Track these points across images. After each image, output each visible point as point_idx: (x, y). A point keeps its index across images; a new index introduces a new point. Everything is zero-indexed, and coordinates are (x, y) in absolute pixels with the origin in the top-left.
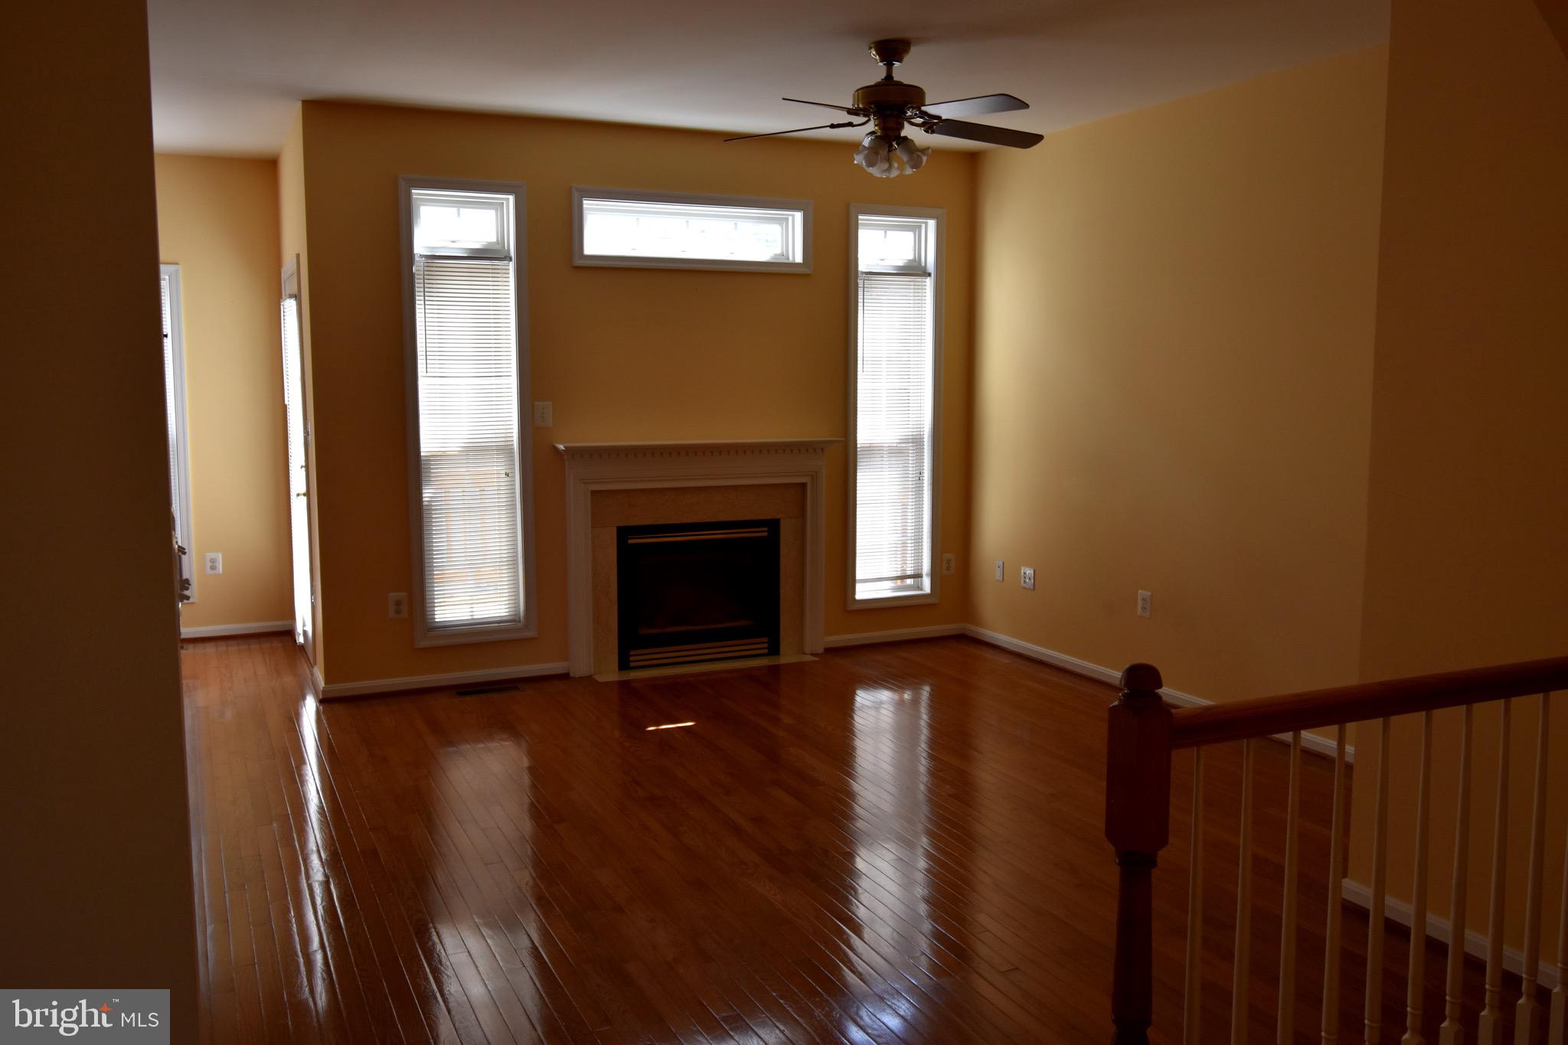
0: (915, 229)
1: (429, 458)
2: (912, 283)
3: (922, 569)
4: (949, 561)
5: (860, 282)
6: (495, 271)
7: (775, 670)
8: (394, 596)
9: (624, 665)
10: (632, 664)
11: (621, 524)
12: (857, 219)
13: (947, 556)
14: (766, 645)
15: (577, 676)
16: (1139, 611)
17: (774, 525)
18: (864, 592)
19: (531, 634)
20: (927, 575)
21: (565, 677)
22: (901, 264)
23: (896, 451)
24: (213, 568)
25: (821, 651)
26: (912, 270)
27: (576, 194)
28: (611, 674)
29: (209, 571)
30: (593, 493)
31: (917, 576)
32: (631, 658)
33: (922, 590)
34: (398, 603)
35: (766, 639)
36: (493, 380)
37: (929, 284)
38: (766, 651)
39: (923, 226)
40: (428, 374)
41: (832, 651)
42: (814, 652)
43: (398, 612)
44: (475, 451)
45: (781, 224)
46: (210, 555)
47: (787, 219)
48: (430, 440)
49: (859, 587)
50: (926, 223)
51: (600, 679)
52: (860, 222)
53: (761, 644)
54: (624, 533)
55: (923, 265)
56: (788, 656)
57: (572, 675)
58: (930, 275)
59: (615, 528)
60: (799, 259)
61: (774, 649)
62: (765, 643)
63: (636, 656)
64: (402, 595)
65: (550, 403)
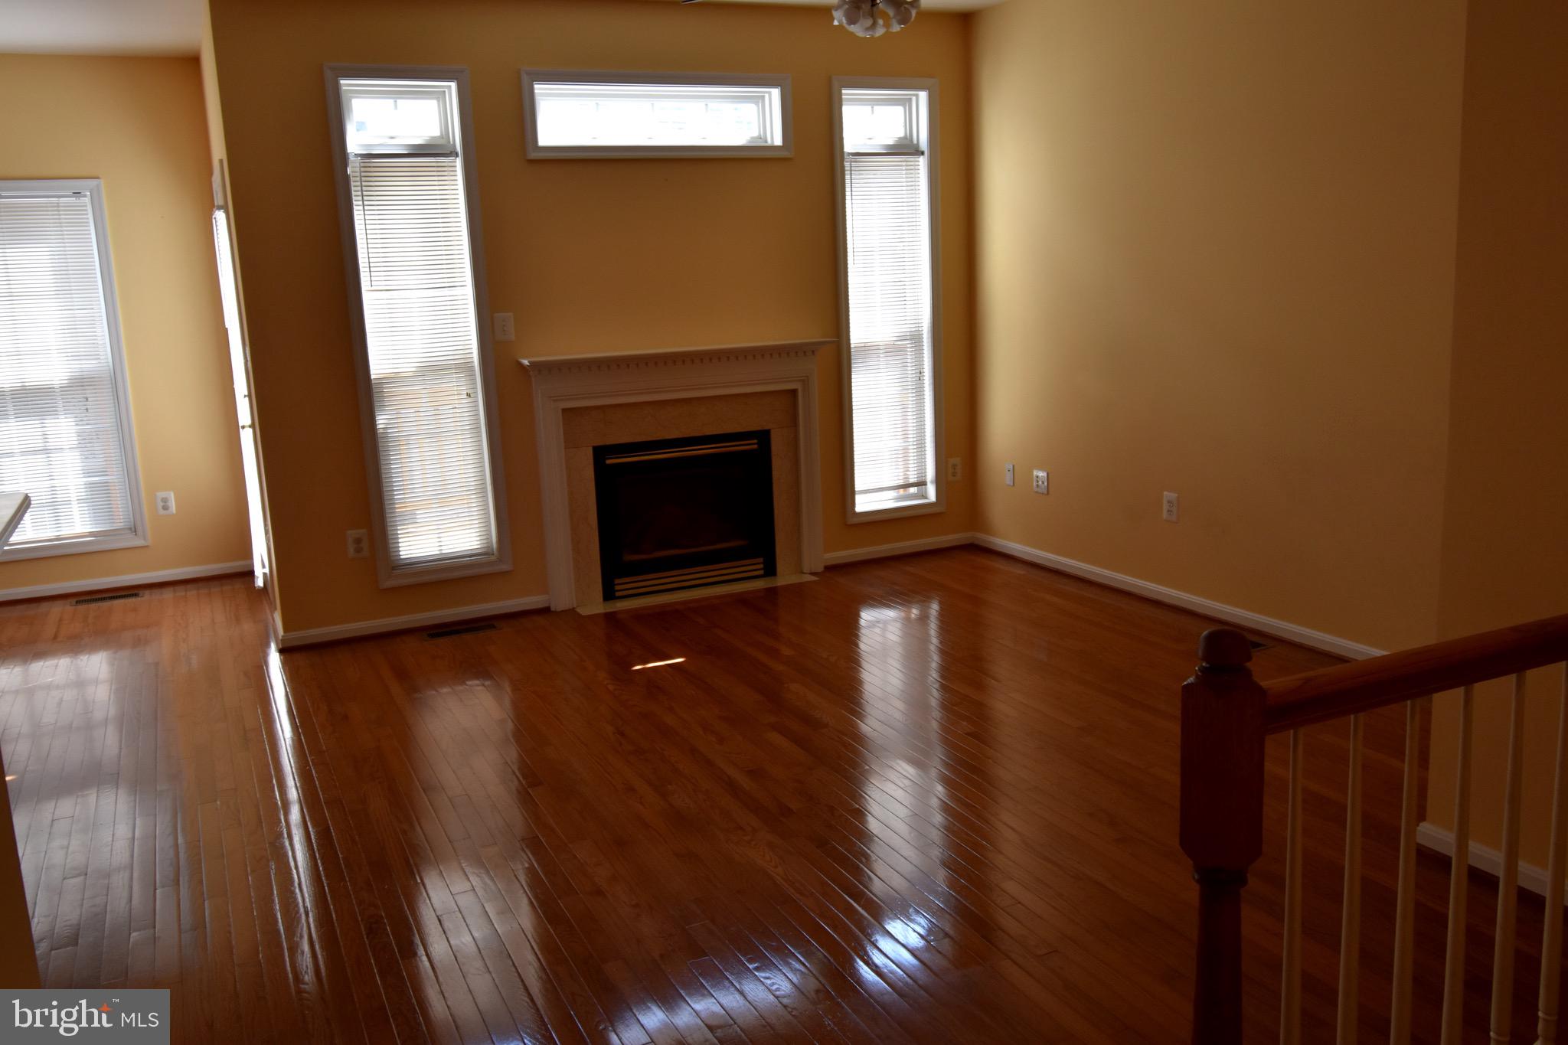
0: (905, 103)
1: (382, 381)
2: (904, 164)
3: (925, 476)
4: (954, 466)
5: (847, 165)
6: (440, 169)
7: (772, 592)
8: (352, 534)
9: (609, 595)
10: (618, 594)
11: (599, 443)
12: (840, 94)
13: (952, 461)
14: (762, 566)
15: (558, 610)
16: (1165, 514)
17: (763, 437)
18: (864, 504)
19: (505, 567)
20: (932, 482)
21: (545, 611)
22: (891, 142)
23: (894, 350)
24: (165, 508)
25: (820, 569)
26: (904, 149)
27: (525, 79)
28: (596, 606)
29: (162, 512)
30: (564, 410)
31: (921, 484)
32: (617, 588)
33: (926, 498)
34: (358, 541)
35: (761, 560)
36: (446, 292)
37: (922, 163)
38: (761, 572)
39: (914, 98)
40: (374, 288)
41: (832, 569)
42: (813, 571)
43: (358, 550)
44: (431, 371)
45: (757, 104)
46: (161, 495)
47: (764, 97)
48: (381, 360)
49: (858, 498)
50: (917, 96)
51: (584, 611)
52: (843, 97)
53: (756, 565)
54: (601, 453)
55: (915, 142)
56: (785, 578)
57: (553, 609)
58: (923, 153)
59: (590, 451)
60: (778, 141)
61: (770, 570)
62: (761, 563)
63: (621, 585)
64: (362, 532)
65: (511, 314)
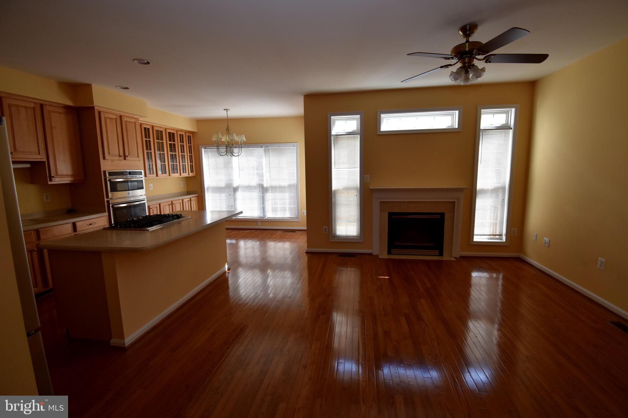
0: (507, 113)
1: (335, 191)
2: (504, 132)
3: (502, 233)
4: (514, 231)
5: (481, 133)
6: (355, 138)
7: (441, 262)
8: (324, 227)
9: (389, 253)
10: (392, 253)
11: (389, 212)
12: (481, 111)
13: (514, 229)
14: (438, 252)
15: (374, 254)
16: (598, 266)
17: (443, 215)
18: (476, 239)
19: (361, 241)
20: (504, 235)
21: (371, 254)
22: (499, 125)
23: (495, 191)
24: (304, 214)
25: (458, 257)
26: (504, 128)
27: (378, 113)
28: (384, 255)
29: (303, 214)
30: (380, 202)
31: (501, 235)
32: (392, 251)
33: (502, 240)
34: (326, 229)
35: (438, 251)
36: (353, 169)
37: (511, 132)
38: (438, 254)
39: (510, 111)
40: (335, 168)
41: (462, 257)
42: (456, 257)
43: (325, 231)
44: (347, 189)
45: (451, 116)
46: (303, 211)
47: (454, 114)
48: (335, 185)
49: (475, 237)
50: (511, 110)
51: (380, 257)
52: (482, 112)
53: (437, 252)
54: (390, 215)
55: (509, 125)
56: (446, 257)
58: (511, 129)
59: (388, 213)
60: (457, 127)
61: (441, 254)
63: (393, 250)
64: (327, 227)
65: (369, 176)
